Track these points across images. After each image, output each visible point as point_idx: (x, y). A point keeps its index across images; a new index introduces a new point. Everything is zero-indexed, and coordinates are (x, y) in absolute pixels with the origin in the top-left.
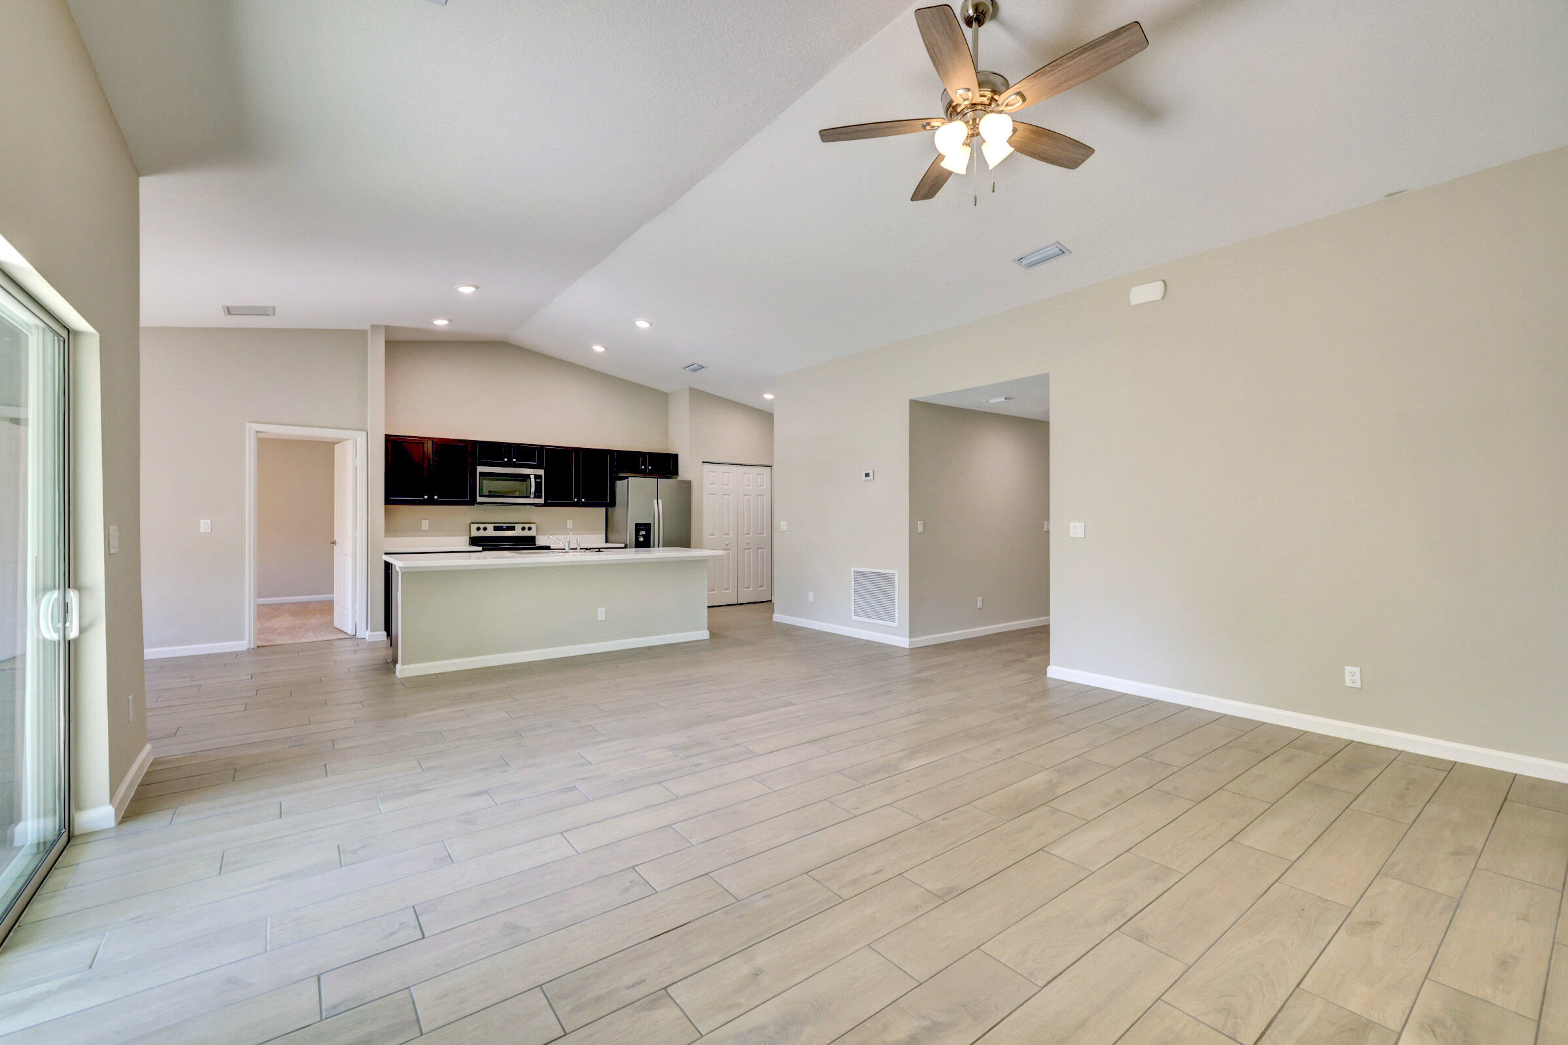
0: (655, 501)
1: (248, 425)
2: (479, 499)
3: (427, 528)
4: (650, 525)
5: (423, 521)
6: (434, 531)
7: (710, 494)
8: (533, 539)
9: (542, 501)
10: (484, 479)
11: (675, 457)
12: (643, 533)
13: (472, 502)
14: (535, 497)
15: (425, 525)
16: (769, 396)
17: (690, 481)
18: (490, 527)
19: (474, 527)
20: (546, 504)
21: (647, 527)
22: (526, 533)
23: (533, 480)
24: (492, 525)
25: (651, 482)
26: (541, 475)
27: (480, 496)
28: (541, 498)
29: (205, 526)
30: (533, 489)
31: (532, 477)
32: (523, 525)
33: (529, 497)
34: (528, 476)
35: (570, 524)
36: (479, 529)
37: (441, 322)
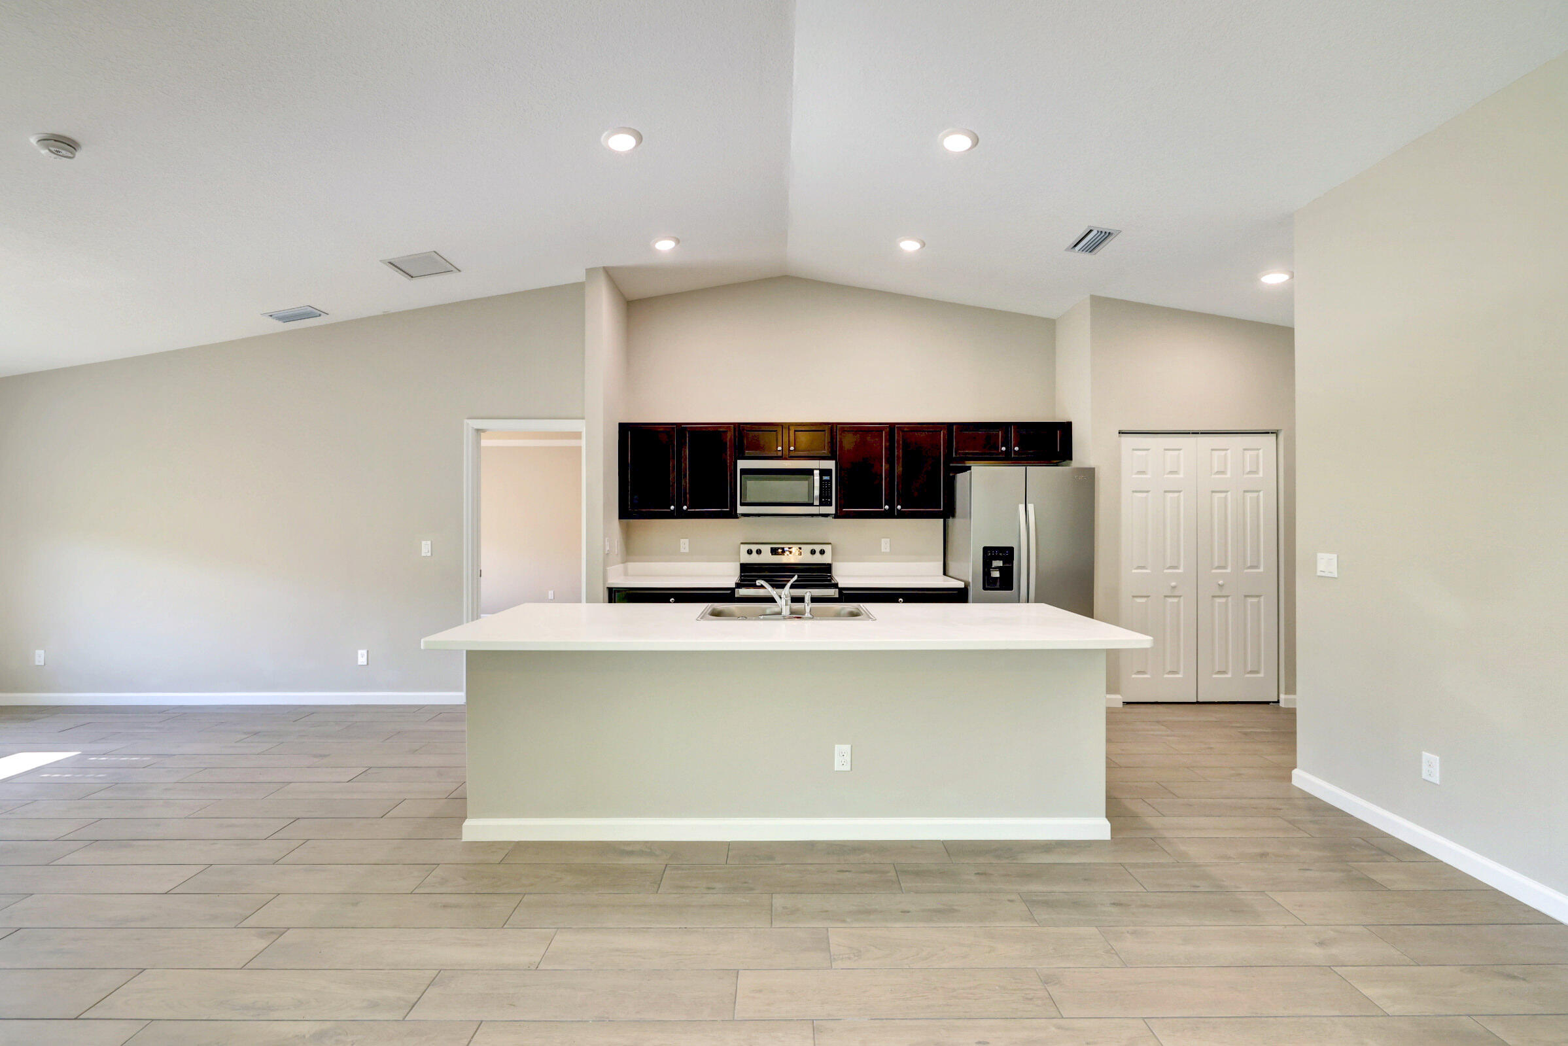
0: (1022, 507)
1: (466, 421)
2: (741, 510)
3: (687, 550)
4: (1011, 549)
5: (681, 541)
6: (694, 555)
7: (1136, 492)
8: (827, 568)
9: (831, 510)
10: (747, 479)
11: (1066, 428)
12: (998, 563)
13: (733, 515)
14: (822, 504)
15: (684, 545)
16: (1274, 278)
17: (1094, 469)
18: (766, 549)
19: (745, 548)
20: (837, 516)
21: (1006, 554)
22: (817, 559)
23: (817, 478)
24: (770, 546)
25: (1014, 472)
26: (831, 470)
27: (742, 504)
28: (830, 505)
29: (426, 548)
30: (817, 492)
31: (817, 473)
32: (812, 547)
33: (812, 505)
34: (810, 472)
35: (885, 545)
36: (750, 552)
37: (665, 246)
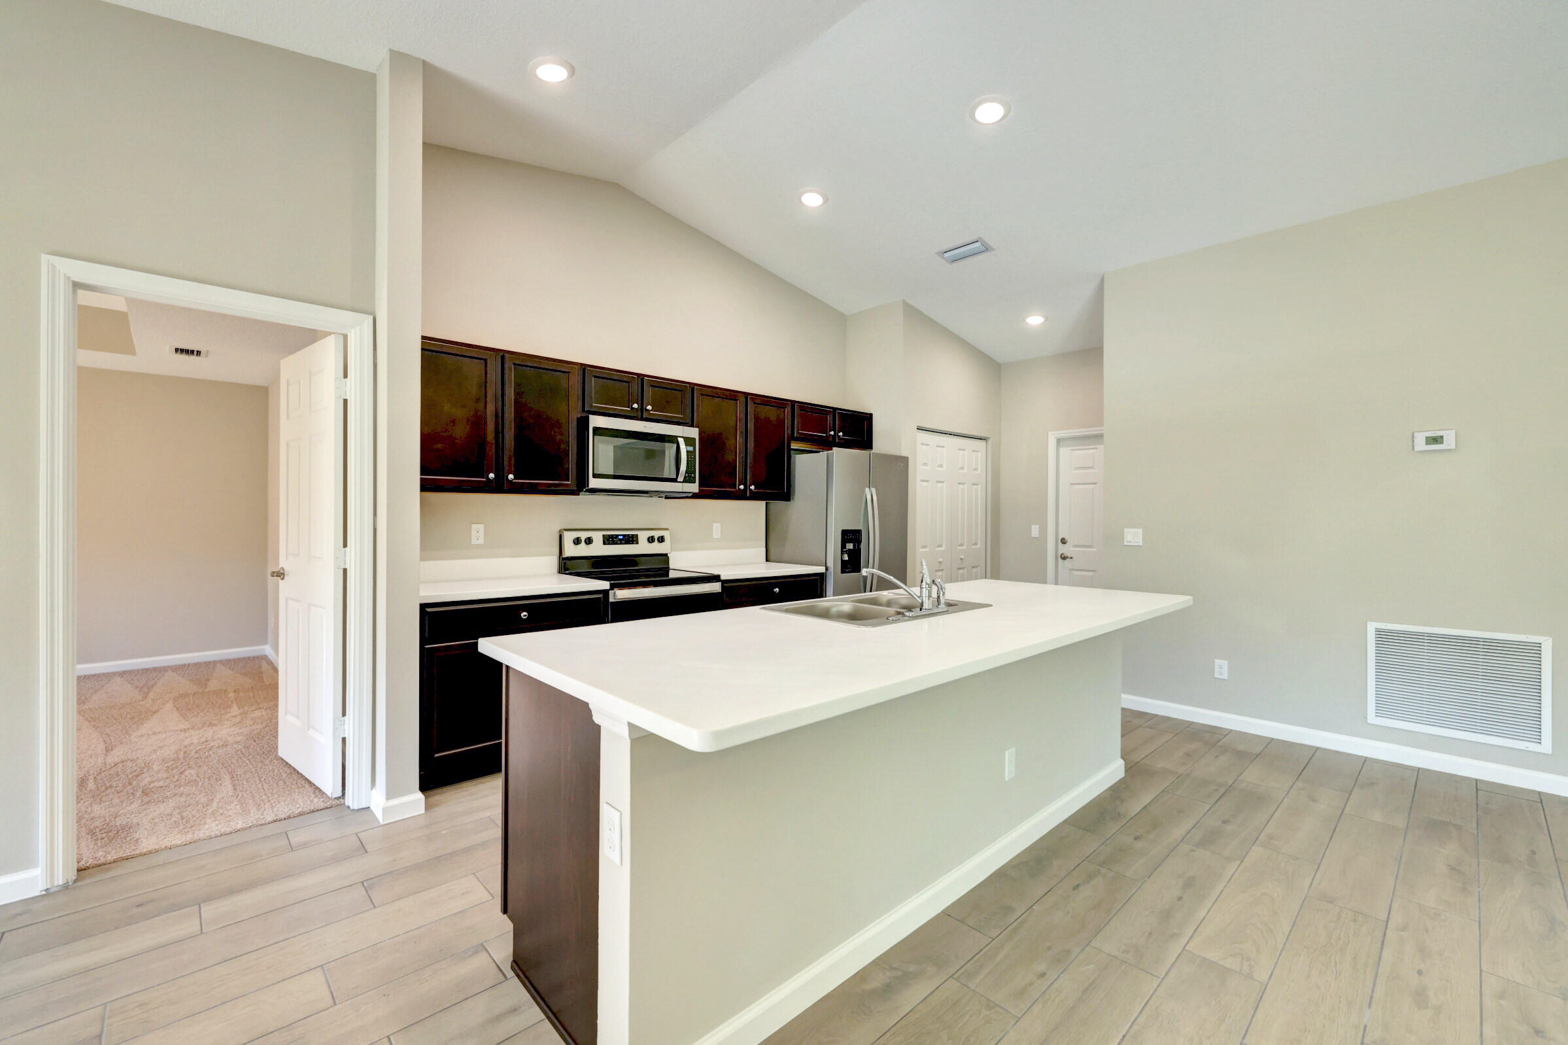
0: (868, 491)
1: (48, 259)
2: (594, 483)
3: (481, 541)
4: (860, 532)
5: (473, 526)
6: (493, 547)
7: (923, 480)
8: (665, 559)
9: (694, 488)
11: (869, 417)
12: (850, 546)
13: (579, 488)
14: (685, 481)
15: (478, 534)
17: (908, 458)
18: (598, 537)
19: (570, 537)
20: (698, 495)
21: (857, 536)
22: (656, 548)
23: (681, 447)
24: (602, 536)
26: (695, 439)
27: (595, 476)
28: (694, 481)
30: (682, 466)
31: (681, 441)
32: (651, 533)
33: (675, 480)
34: (676, 440)
35: (717, 529)
36: (577, 541)
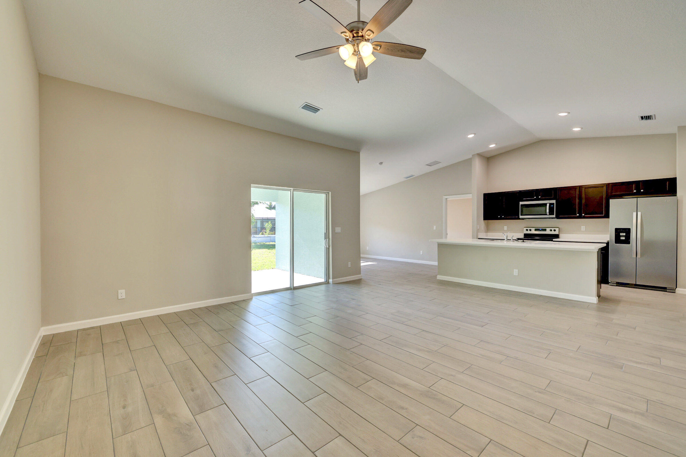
0: (635, 214)
1: (444, 196)
2: (521, 217)
3: (507, 230)
4: (629, 229)
8: (557, 235)
9: (554, 216)
10: (523, 207)
11: (673, 180)
12: (623, 234)
13: (519, 218)
14: (550, 214)
15: (505, 228)
20: (557, 218)
21: (628, 231)
22: (553, 232)
24: (534, 228)
26: (554, 203)
27: (521, 215)
29: (435, 228)
31: (548, 204)
32: (551, 229)
34: (546, 204)
35: (583, 228)
37: (492, 146)
